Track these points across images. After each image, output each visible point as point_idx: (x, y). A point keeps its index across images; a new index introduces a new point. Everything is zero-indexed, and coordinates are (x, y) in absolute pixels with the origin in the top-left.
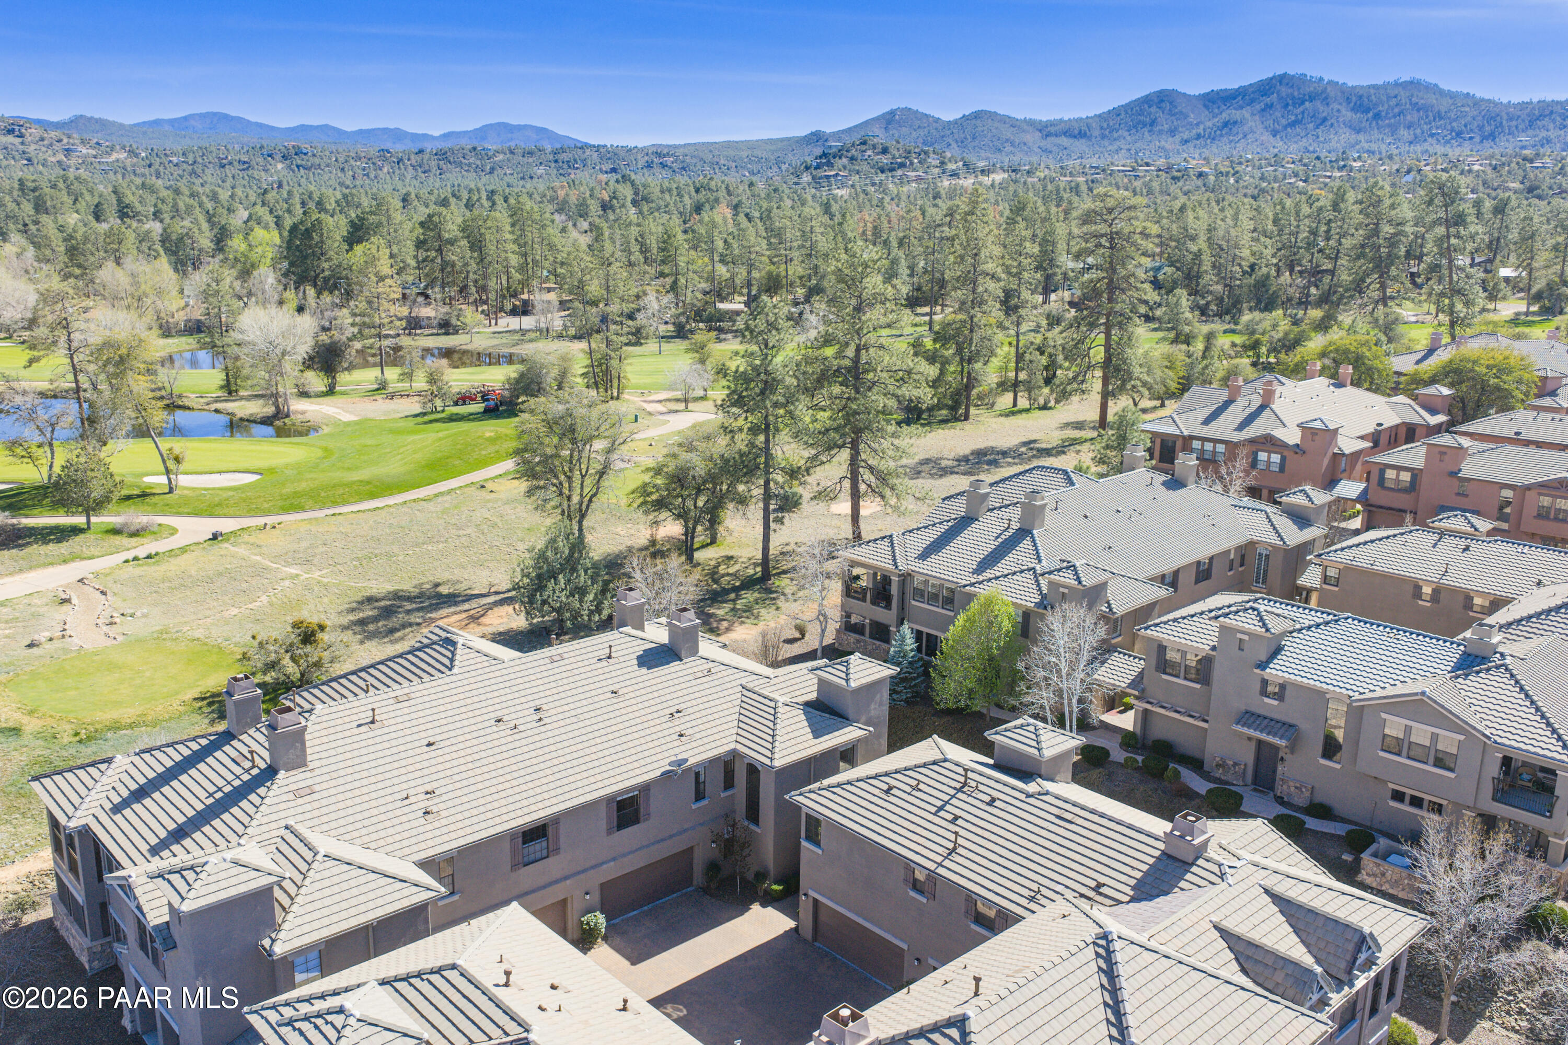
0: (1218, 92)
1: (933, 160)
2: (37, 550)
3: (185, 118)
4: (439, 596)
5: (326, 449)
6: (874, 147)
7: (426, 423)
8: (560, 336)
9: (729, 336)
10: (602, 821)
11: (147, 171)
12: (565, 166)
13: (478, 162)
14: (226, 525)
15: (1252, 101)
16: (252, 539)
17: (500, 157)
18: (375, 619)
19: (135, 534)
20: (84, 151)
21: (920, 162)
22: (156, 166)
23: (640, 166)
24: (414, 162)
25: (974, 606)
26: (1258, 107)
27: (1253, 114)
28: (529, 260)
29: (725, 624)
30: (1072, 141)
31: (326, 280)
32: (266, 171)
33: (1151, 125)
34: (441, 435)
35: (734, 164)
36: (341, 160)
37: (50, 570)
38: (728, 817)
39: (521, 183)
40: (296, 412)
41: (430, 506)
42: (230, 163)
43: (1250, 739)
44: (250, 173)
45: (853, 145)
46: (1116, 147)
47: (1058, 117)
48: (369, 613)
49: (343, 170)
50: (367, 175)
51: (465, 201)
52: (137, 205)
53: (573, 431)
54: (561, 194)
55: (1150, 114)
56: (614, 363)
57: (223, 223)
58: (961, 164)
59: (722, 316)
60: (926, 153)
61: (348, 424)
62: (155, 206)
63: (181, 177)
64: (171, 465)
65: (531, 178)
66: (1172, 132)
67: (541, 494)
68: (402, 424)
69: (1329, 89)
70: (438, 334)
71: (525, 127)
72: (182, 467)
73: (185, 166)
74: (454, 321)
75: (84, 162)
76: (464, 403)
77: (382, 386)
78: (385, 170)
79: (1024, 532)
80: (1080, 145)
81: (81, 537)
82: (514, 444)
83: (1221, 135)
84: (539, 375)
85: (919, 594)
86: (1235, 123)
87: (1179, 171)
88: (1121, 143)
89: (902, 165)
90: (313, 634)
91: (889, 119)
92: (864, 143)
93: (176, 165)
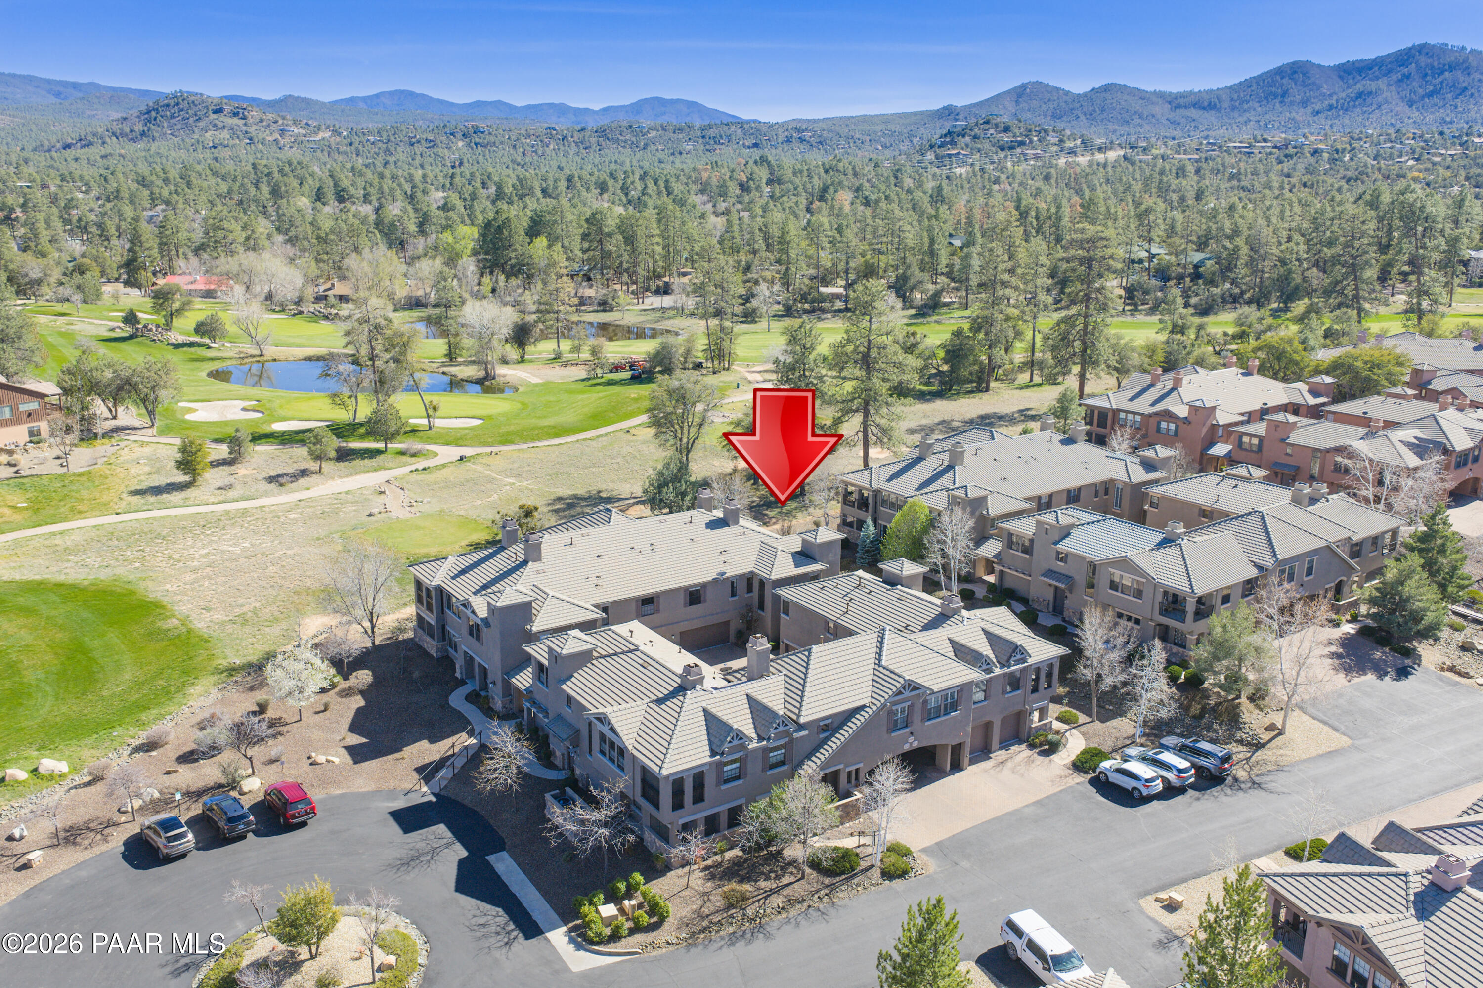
0: (1354, 63)
1: (1052, 139)
2: (358, 463)
3: (377, 96)
4: (601, 498)
5: (523, 403)
6: (997, 126)
7: (591, 386)
8: (692, 315)
9: (829, 315)
10: (682, 599)
11: (348, 149)
12: (712, 142)
13: (634, 139)
14: (467, 452)
15: (1390, 71)
16: (484, 461)
17: (653, 134)
18: (564, 510)
19: (414, 455)
20: (296, 131)
21: (1039, 140)
22: (356, 145)
23: (780, 141)
24: (576, 139)
25: (905, 508)
26: (1394, 77)
27: (1389, 85)
28: (671, 250)
29: (774, 520)
30: (1201, 112)
31: (513, 267)
32: (449, 148)
33: (1283, 96)
34: (601, 395)
35: (868, 138)
36: (513, 138)
37: (368, 475)
38: (749, 608)
39: (671, 158)
40: (499, 375)
41: (594, 443)
42: (419, 142)
43: (1050, 585)
44: (435, 150)
45: (977, 124)
46: (1245, 118)
47: (1188, 89)
48: (559, 506)
49: (514, 147)
50: (535, 152)
51: (621, 183)
52: (351, 188)
53: (684, 398)
54: (705, 175)
55: (1282, 85)
56: (726, 344)
57: (425, 209)
58: (1079, 142)
59: (823, 298)
60: (1046, 131)
61: (536, 385)
62: (365, 189)
63: (377, 154)
64: (431, 412)
65: (681, 153)
66: (1304, 103)
67: (663, 437)
68: (573, 386)
69: (1471, 59)
70: (597, 311)
71: (678, 101)
72: (438, 414)
73: (380, 145)
74: (610, 301)
75: (297, 142)
76: (617, 371)
77: (558, 357)
78: (551, 147)
79: (950, 467)
80: (1210, 117)
81: (382, 456)
82: (647, 404)
83: (1354, 106)
84: (669, 353)
85: (884, 502)
86: (1370, 93)
87: (1295, 147)
88: (1252, 115)
89: (1022, 144)
90: (531, 512)
91: (1020, 93)
92: (987, 122)
93: (373, 143)
